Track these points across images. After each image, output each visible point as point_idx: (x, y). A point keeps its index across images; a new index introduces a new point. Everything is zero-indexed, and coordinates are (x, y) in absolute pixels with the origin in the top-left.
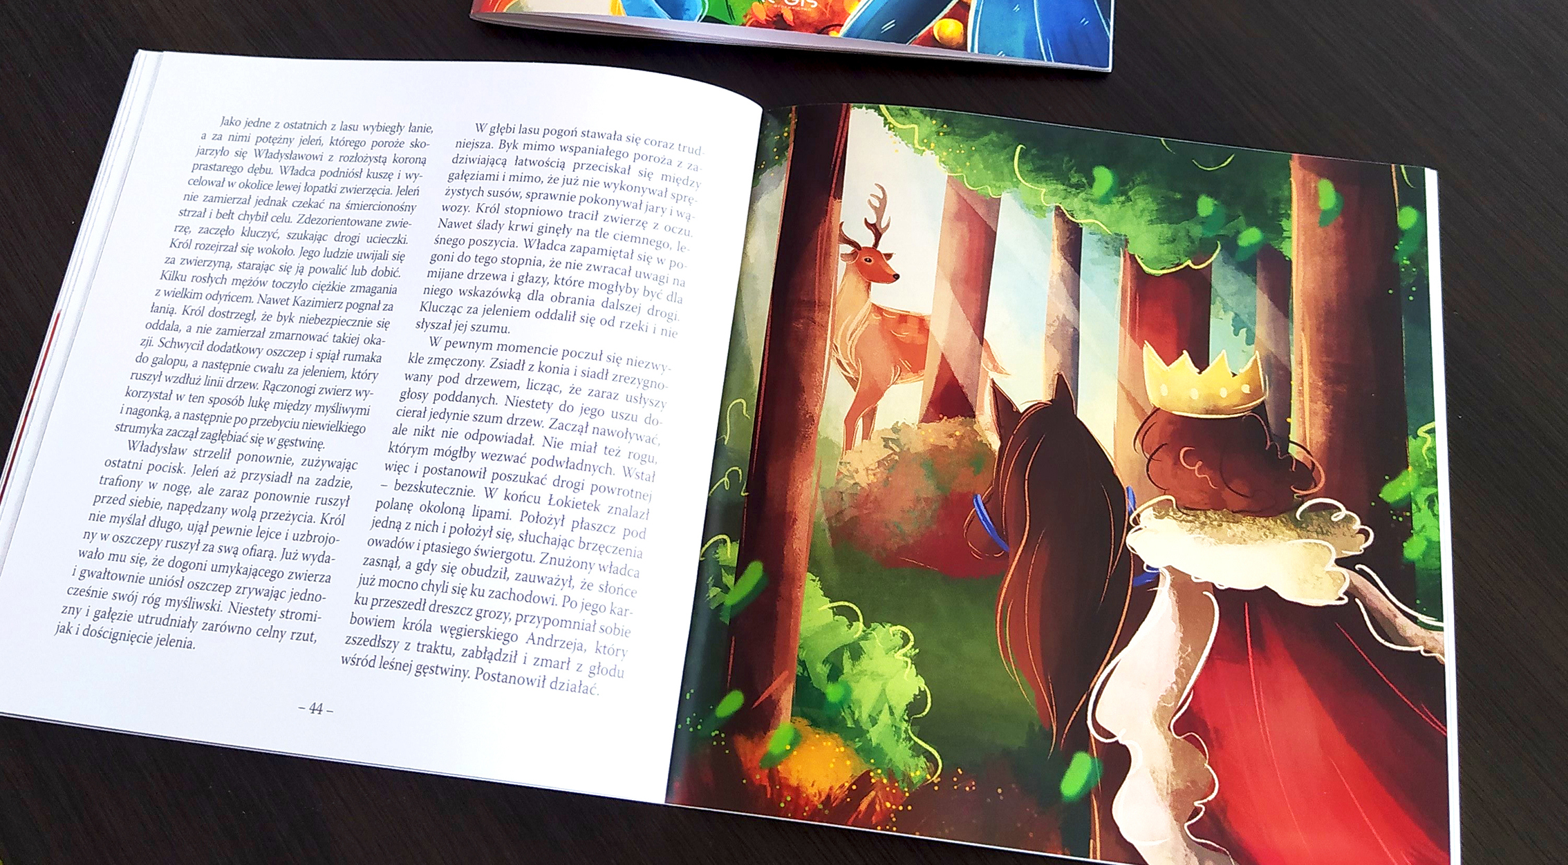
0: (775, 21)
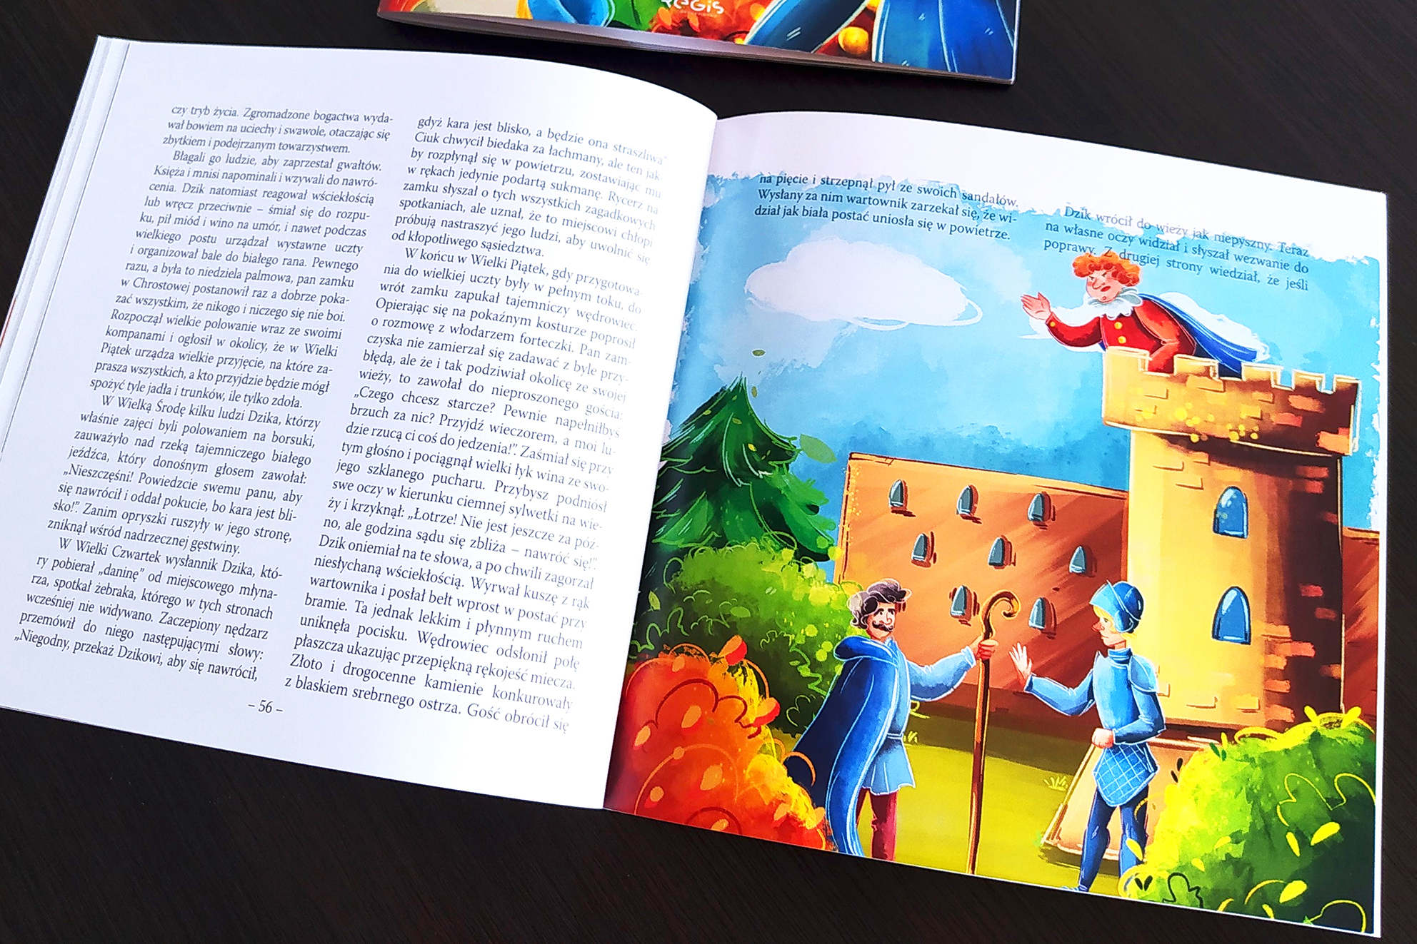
0: (681, 27)
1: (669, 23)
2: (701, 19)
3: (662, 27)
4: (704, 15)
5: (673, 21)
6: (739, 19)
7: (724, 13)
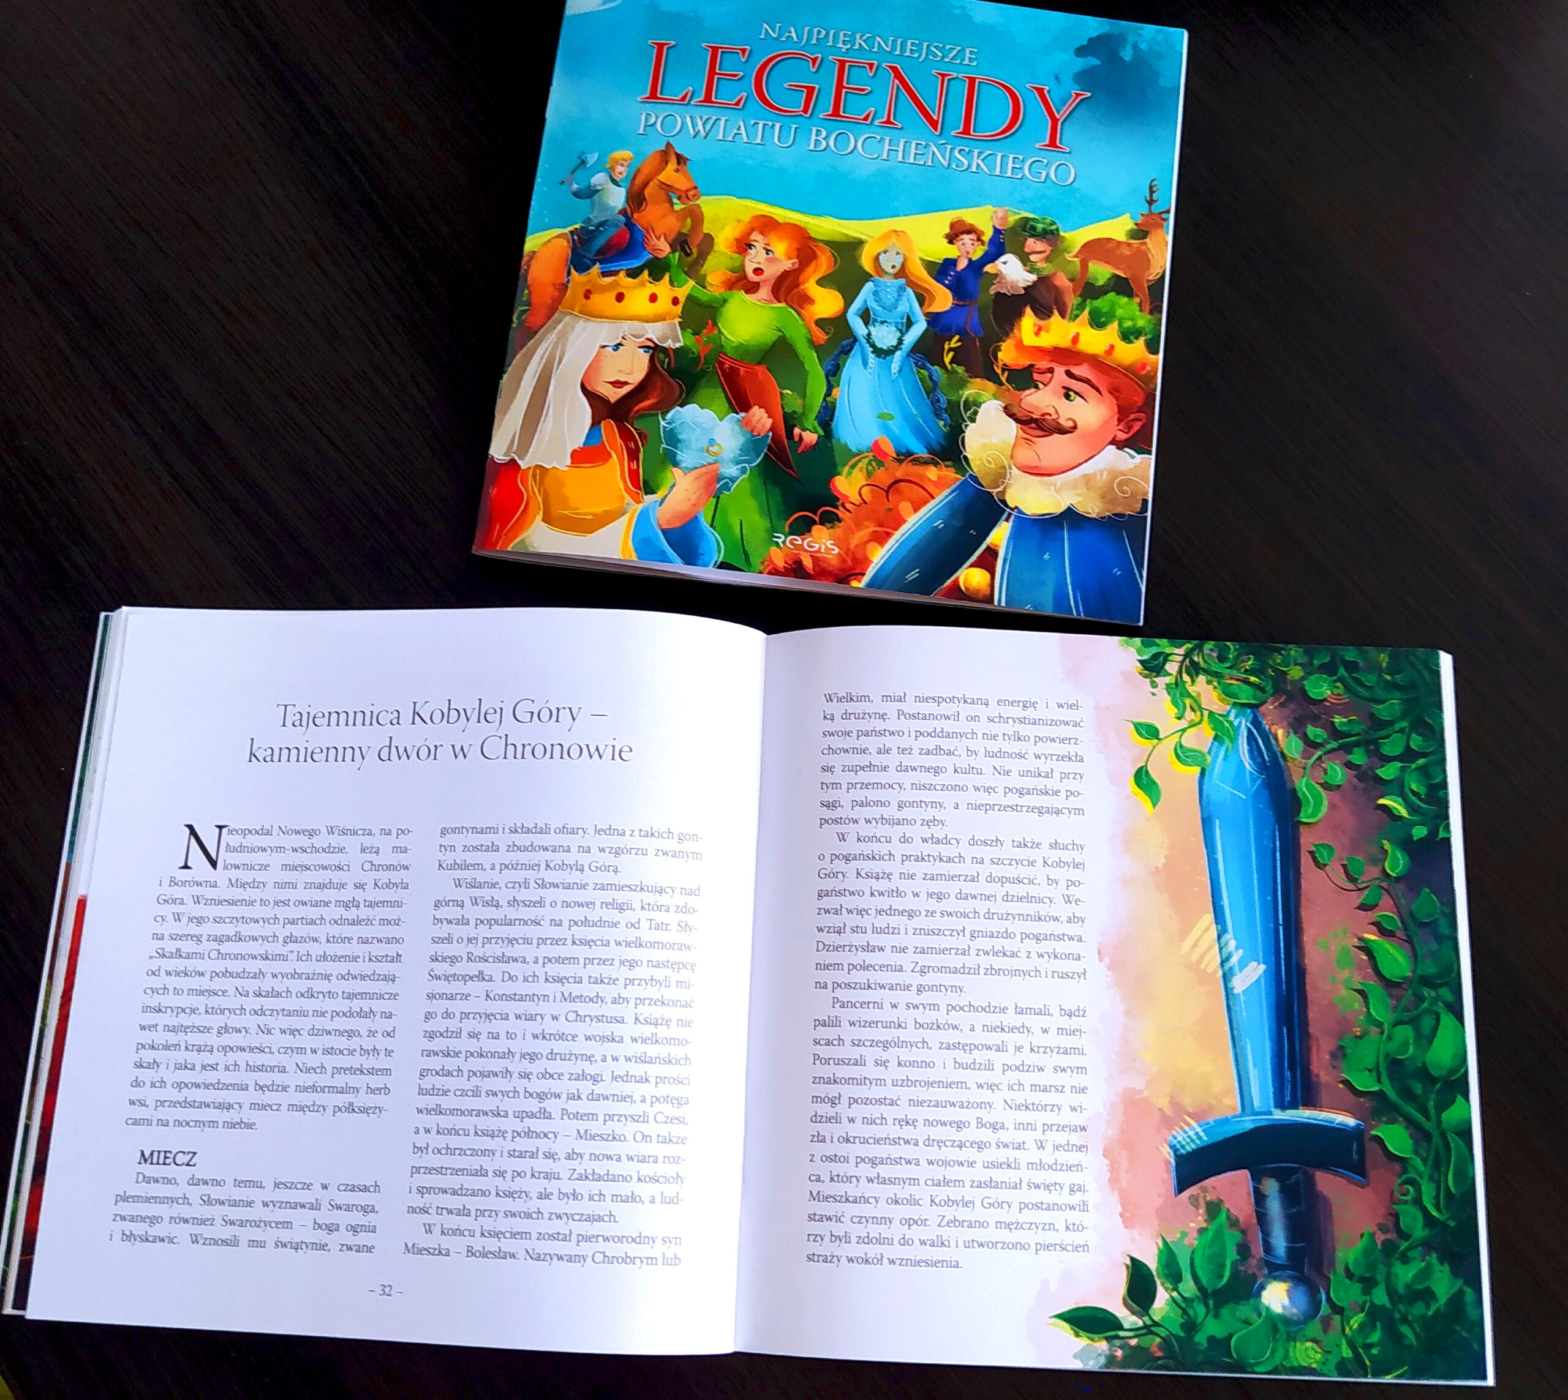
0: (794, 569)
1: (780, 564)
2: (815, 559)
3: (774, 568)
4: (818, 555)
5: (786, 562)
6: (855, 560)
7: (839, 554)
